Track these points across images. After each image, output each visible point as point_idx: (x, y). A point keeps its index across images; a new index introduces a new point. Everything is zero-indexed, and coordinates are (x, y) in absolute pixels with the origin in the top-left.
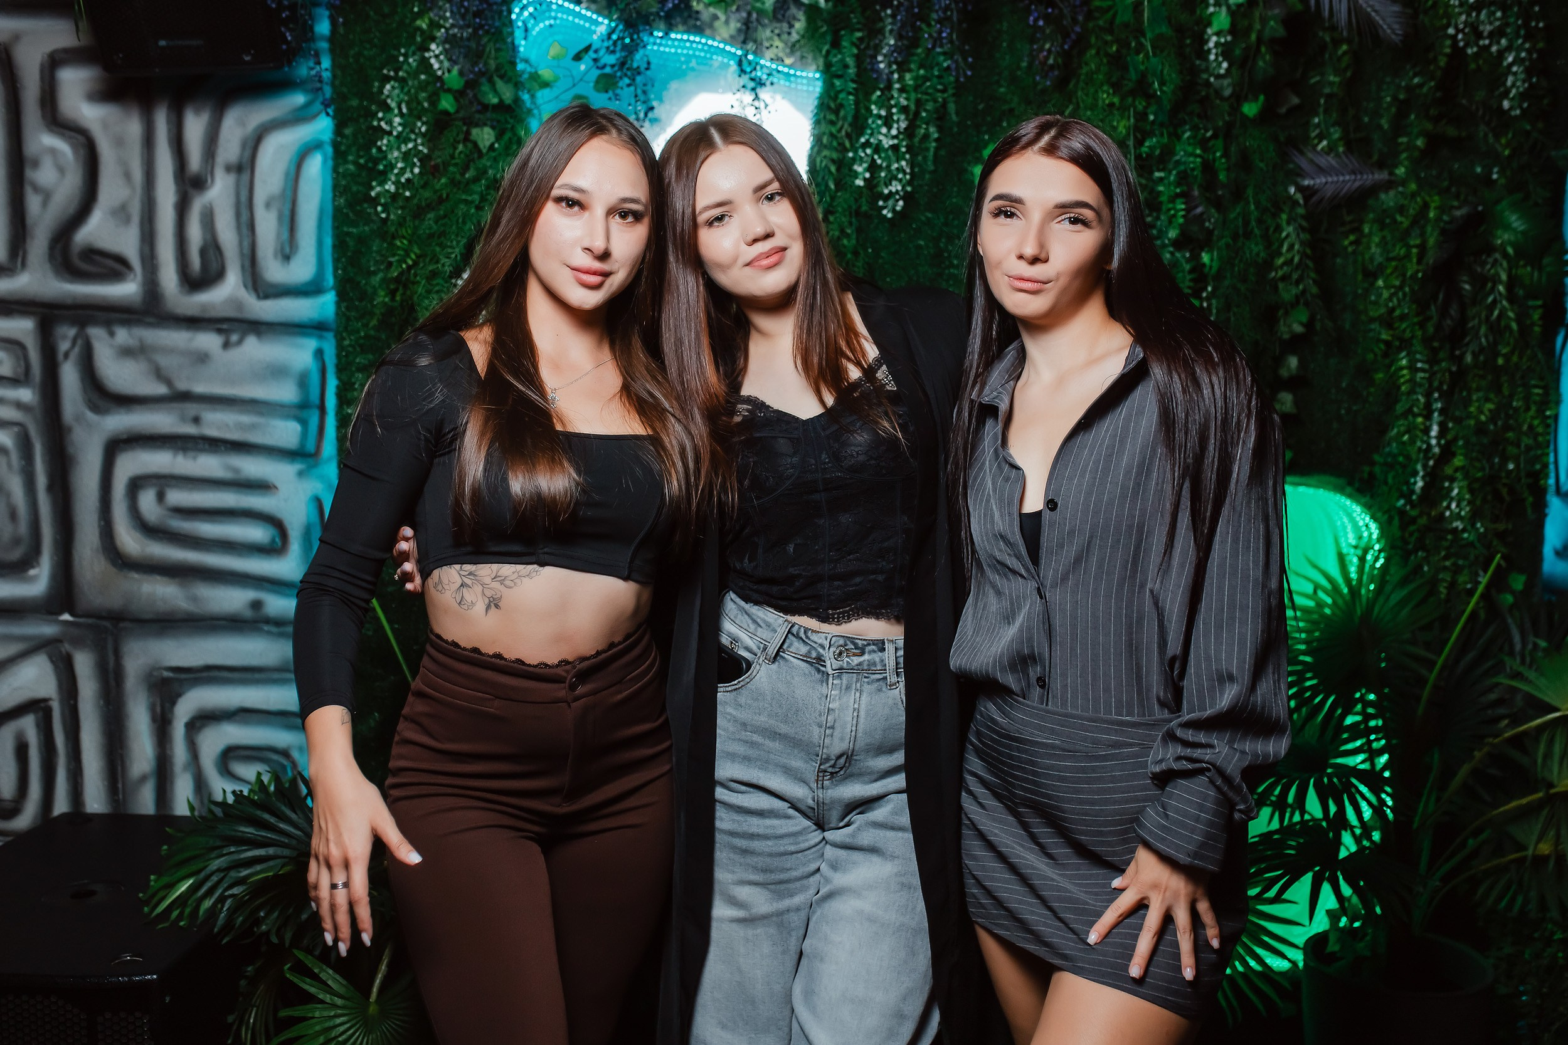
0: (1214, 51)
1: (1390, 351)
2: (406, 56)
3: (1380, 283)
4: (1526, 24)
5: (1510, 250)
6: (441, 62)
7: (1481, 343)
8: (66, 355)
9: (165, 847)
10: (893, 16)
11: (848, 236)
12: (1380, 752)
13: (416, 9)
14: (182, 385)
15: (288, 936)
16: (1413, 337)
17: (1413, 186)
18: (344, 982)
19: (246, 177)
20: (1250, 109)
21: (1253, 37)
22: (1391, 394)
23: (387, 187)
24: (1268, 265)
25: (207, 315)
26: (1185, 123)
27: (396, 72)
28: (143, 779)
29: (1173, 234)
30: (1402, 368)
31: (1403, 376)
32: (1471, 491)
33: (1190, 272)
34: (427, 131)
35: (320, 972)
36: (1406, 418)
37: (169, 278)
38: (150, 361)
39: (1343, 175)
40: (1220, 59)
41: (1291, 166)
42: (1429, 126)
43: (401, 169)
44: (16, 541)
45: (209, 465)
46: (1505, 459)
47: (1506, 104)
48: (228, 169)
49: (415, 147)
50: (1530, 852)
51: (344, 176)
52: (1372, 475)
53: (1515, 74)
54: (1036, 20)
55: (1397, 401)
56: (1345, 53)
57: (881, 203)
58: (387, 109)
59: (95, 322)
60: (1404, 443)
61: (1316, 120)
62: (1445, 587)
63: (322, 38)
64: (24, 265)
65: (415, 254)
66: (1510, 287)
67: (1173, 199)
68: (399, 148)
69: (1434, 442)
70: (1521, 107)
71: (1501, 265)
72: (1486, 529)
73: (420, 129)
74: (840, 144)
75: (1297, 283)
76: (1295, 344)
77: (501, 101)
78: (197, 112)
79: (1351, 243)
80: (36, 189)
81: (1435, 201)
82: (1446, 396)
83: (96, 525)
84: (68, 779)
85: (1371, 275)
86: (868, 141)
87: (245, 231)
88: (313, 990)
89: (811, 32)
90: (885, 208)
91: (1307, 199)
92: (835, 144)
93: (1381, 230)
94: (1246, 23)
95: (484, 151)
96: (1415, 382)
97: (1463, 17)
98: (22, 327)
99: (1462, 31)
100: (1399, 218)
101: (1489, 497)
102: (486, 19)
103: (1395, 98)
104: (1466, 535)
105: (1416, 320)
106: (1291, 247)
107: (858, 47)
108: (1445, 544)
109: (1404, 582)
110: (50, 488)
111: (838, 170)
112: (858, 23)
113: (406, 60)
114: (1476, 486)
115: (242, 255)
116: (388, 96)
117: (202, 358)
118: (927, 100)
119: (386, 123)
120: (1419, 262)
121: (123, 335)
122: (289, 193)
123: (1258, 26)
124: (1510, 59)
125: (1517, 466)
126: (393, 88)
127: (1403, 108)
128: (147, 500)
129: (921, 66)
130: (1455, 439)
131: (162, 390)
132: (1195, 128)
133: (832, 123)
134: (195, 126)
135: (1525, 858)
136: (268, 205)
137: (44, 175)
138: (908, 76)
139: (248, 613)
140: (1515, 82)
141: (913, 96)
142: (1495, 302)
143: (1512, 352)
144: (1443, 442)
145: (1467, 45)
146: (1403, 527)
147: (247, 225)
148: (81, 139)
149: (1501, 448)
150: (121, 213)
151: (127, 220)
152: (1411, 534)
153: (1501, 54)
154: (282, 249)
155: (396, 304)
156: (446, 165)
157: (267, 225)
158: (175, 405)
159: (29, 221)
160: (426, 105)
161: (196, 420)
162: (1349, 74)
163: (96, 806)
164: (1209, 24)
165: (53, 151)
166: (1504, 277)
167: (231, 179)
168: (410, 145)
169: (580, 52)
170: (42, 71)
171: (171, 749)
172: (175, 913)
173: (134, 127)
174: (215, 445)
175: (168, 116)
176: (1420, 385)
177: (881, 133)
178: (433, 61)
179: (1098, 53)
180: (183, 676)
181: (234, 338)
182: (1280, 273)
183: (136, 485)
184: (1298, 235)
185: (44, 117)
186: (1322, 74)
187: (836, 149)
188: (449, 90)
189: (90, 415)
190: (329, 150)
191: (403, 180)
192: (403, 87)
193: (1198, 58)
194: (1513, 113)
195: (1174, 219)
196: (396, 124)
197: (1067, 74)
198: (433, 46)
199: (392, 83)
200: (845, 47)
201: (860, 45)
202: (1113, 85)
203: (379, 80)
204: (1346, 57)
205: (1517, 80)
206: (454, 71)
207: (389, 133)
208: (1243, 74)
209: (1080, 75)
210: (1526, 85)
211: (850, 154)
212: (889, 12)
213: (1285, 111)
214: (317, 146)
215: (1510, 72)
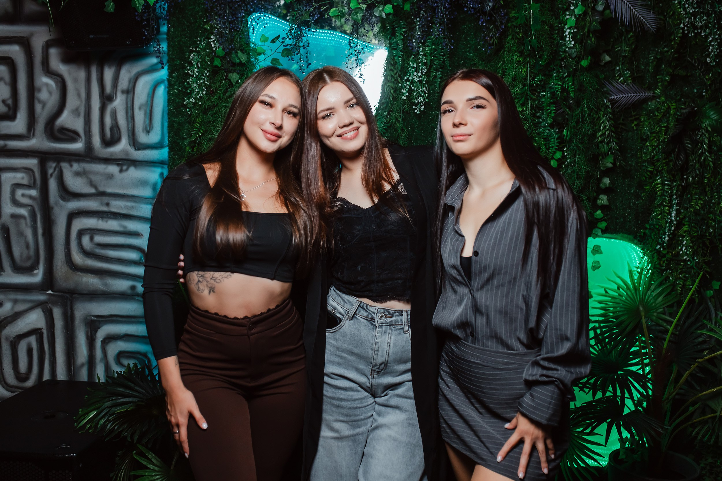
0: (568, 36)
1: (652, 176)
2: (200, 41)
3: (648, 143)
5: (709, 129)
6: (215, 44)
7: (696, 172)
8: (51, 175)
9: (87, 396)
10: (419, 21)
11: (399, 122)
12: (647, 365)
13: (205, 20)
14: (101, 189)
15: (136, 438)
16: (663, 169)
17: (663, 99)
18: (159, 460)
19: (130, 96)
20: (584, 63)
21: (586, 30)
22: (652, 196)
23: (191, 100)
24: (594, 135)
25: (113, 158)
26: (554, 70)
27: (196, 49)
28: (83, 365)
29: (550, 121)
30: (658, 184)
31: (658, 188)
32: (692, 242)
33: (557, 139)
34: (209, 75)
35: (148, 455)
36: (660, 208)
37: (96, 140)
38: (87, 178)
39: (631, 94)
40: (571, 40)
41: (605, 89)
42: (671, 71)
43: (197, 92)
44: (29, 258)
45: (113, 224)
46: (708, 227)
47: (708, 60)
48: (123, 92)
49: (204, 82)
50: (718, 414)
51: (173, 95)
52: (644, 233)
53: (713, 46)
54: (482, 23)
55: (655, 199)
56: (631, 37)
57: (414, 107)
58: (191, 64)
59: (64, 160)
60: (659, 219)
61: (618, 68)
62: (680, 287)
63: (164, 33)
64: (34, 135)
65: (203, 130)
66: (709, 146)
67: (549, 104)
68: (197, 82)
69: (673, 218)
70: (715, 61)
71: (705, 135)
72: (699, 260)
73: (206, 74)
74: (395, 80)
75: (608, 144)
76: (607, 172)
77: (241, 61)
78: (110, 67)
79: (635, 125)
80: (40, 101)
81: (673, 105)
82: (680, 197)
83: (63, 251)
84: (50, 365)
85: (644, 140)
86: (408, 78)
87: (130, 119)
88: (145, 463)
89: (383, 29)
90: (416, 109)
91: (612, 105)
92: (393, 80)
93: (649, 119)
94: (583, 23)
95: (234, 84)
96: (664, 190)
97: (687, 20)
98: (32, 162)
99: (687, 26)
100: (657, 114)
101: (701, 245)
102: (235, 25)
103: (655, 58)
104: (689, 263)
105: (664, 161)
106: (605, 127)
107: (403, 36)
108: (681, 267)
109: (660, 284)
110: (44, 234)
111: (395, 92)
112: (403, 25)
113: (200, 43)
114: (694, 239)
115: (128, 130)
116: (192, 59)
117: (111, 177)
118: (436, 60)
119: (191, 72)
120: (665, 134)
121: (76, 166)
122: (149, 103)
123: (588, 25)
124: (711, 39)
125: (714, 231)
126: (194, 55)
127: (659, 62)
128: (86, 240)
129: (433, 44)
130: (684, 217)
131: (93, 191)
132: (559, 72)
133: (392, 70)
134: (109, 74)
135: (716, 416)
136: (140, 108)
137: (43, 95)
138: (427, 49)
139: (129, 292)
140: (713, 49)
141: (429, 58)
142: (702, 153)
143: (711, 176)
144: (678, 219)
145: (689, 32)
146: (659, 259)
147: (131, 117)
148: (59, 79)
149: (706, 222)
150: (76, 112)
151: (79, 115)
152: (664, 262)
153: (707, 37)
154: (146, 128)
155: (194, 153)
156: (217, 90)
157: (140, 117)
158: (99, 198)
159: (36, 116)
160: (209, 63)
161: (108, 204)
162: (633, 47)
163: (62, 377)
164: (566, 24)
165: (47, 85)
166: (707, 141)
167: (124, 97)
168: (201, 81)
169: (274, 39)
170: (43, 49)
171: (95, 352)
172: (88, 426)
173: (82, 74)
174: (116, 216)
175: (97, 69)
176: (667, 192)
177: (414, 75)
178: (212, 43)
179: (512, 38)
180: (100, 319)
181: (125, 168)
182: (600, 139)
183: (81, 233)
184: (608, 121)
185: (43, 70)
186: (621, 47)
187: (394, 83)
188: (218, 57)
189: (61, 202)
190: (167, 84)
191: (198, 97)
192: (199, 55)
193: (561, 39)
194: (712, 64)
195: (550, 114)
196: (195, 72)
197: (499, 47)
198: (212, 37)
199: (194, 53)
200: (397, 36)
201: (405, 35)
202: (520, 52)
203: (188, 52)
204: (632, 39)
205: (714, 48)
206: (221, 48)
207: (192, 76)
208: (581, 47)
209: (505, 48)
210: (718, 51)
211: (400, 85)
212: (418, 19)
213: (603, 64)
214: (162, 82)
215: (710, 45)
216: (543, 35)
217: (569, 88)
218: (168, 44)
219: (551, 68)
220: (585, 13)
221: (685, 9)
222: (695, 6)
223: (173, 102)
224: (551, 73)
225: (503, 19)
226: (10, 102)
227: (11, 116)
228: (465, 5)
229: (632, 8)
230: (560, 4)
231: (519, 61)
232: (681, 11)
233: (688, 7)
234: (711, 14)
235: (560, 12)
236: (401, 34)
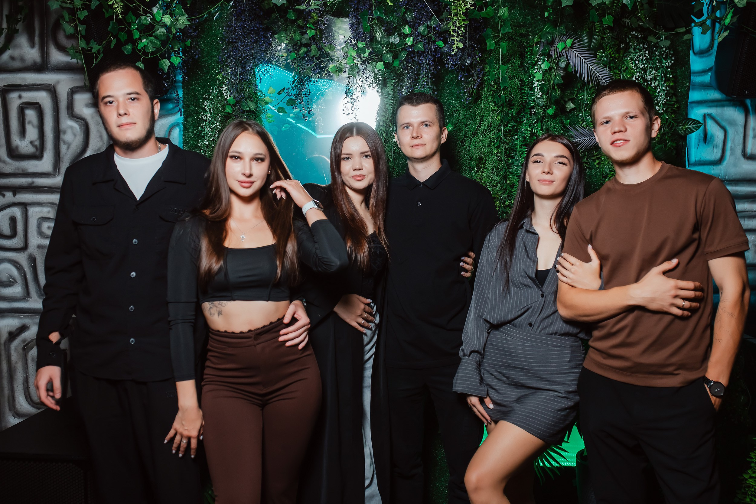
0: (536, 88)
2: (213, 90)
4: (665, 76)
6: (227, 93)
13: (217, 71)
20: (550, 111)
21: (552, 82)
23: (205, 142)
26: (525, 117)
27: (209, 97)
34: (221, 120)
40: (539, 91)
41: (570, 133)
43: (211, 135)
49: (216, 126)
51: (188, 137)
53: (661, 96)
54: (461, 78)
56: (592, 87)
58: (205, 111)
61: (581, 114)
63: (179, 81)
67: (521, 146)
68: (210, 126)
70: (663, 109)
73: (218, 119)
74: (387, 125)
77: (250, 109)
79: (597, 164)
80: (65, 143)
89: (376, 80)
92: (385, 125)
94: (549, 77)
97: (638, 74)
102: (244, 76)
107: (394, 86)
111: (387, 134)
116: (205, 106)
119: (205, 117)
123: (553, 79)
124: (659, 90)
126: (207, 102)
132: (529, 119)
137: (68, 137)
148: (83, 122)
153: (656, 87)
159: (61, 155)
160: (221, 109)
162: (593, 97)
164: (535, 77)
165: (71, 127)
168: (214, 126)
169: (280, 91)
170: (68, 95)
178: (223, 92)
179: (488, 90)
185: (68, 114)
186: (584, 96)
187: (385, 127)
188: (230, 105)
190: (182, 126)
191: (211, 140)
192: (212, 102)
193: (530, 90)
194: (660, 112)
195: (522, 155)
196: (209, 117)
197: (478, 97)
198: (224, 86)
199: (207, 101)
200: (388, 86)
201: (395, 85)
202: (495, 102)
203: (202, 100)
204: (592, 89)
205: (662, 98)
206: (232, 97)
207: (206, 121)
208: (548, 97)
209: (482, 97)
210: (665, 100)
211: (391, 129)
212: (406, 72)
213: (568, 111)
214: (177, 125)
215: (659, 95)
216: (514, 88)
217: (538, 133)
218: (184, 92)
219: (522, 116)
220: (550, 69)
221: (636, 65)
222: (644, 62)
223: (188, 143)
224: (522, 120)
225: (479, 74)
226: (37, 143)
227: (38, 156)
228: (446, 62)
229: (589, 65)
230: (529, 60)
231: (494, 110)
232: (633, 67)
233: (638, 64)
234: (659, 69)
235: (530, 67)
236: (392, 85)
